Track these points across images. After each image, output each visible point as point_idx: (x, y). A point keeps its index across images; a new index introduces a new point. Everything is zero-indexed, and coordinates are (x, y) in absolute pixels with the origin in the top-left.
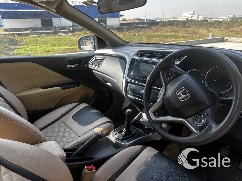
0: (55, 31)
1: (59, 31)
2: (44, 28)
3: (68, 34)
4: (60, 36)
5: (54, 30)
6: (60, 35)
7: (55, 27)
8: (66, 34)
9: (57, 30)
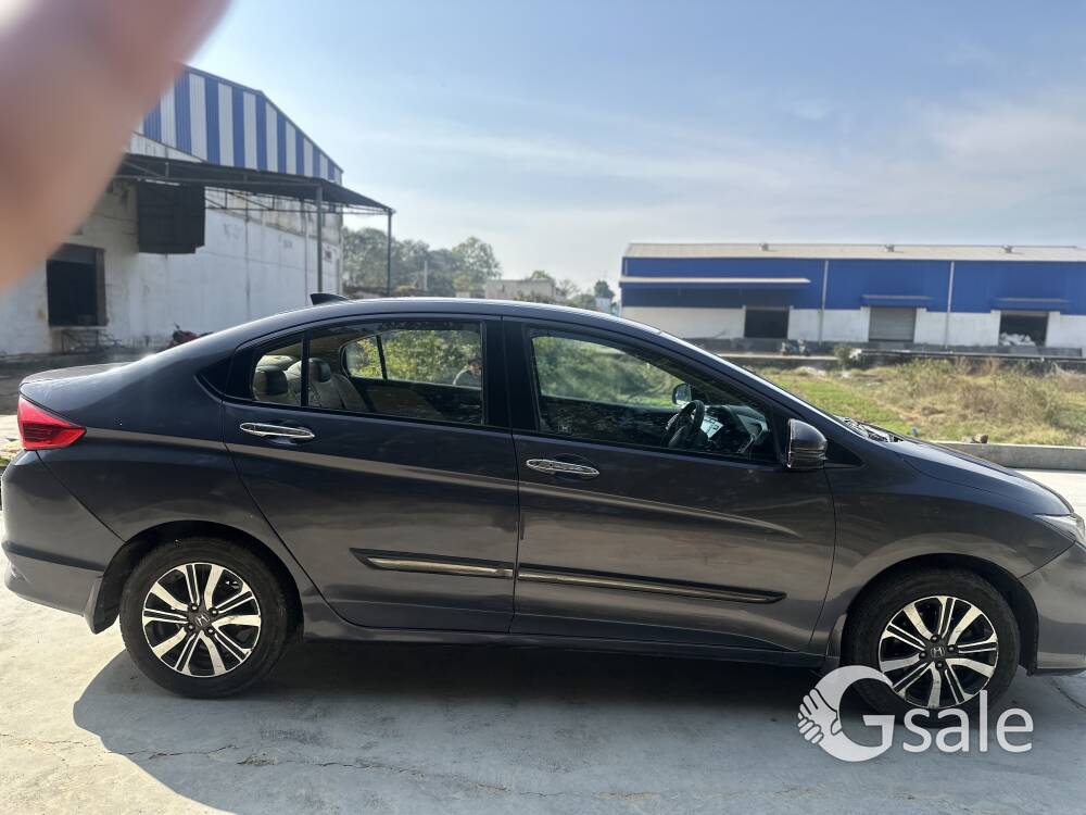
0: (789, 357)
1: (803, 357)
2: (750, 342)
3: (837, 373)
4: (804, 378)
5: (785, 354)
6: (804, 374)
7: (794, 343)
8: (831, 373)
9: (799, 354)
